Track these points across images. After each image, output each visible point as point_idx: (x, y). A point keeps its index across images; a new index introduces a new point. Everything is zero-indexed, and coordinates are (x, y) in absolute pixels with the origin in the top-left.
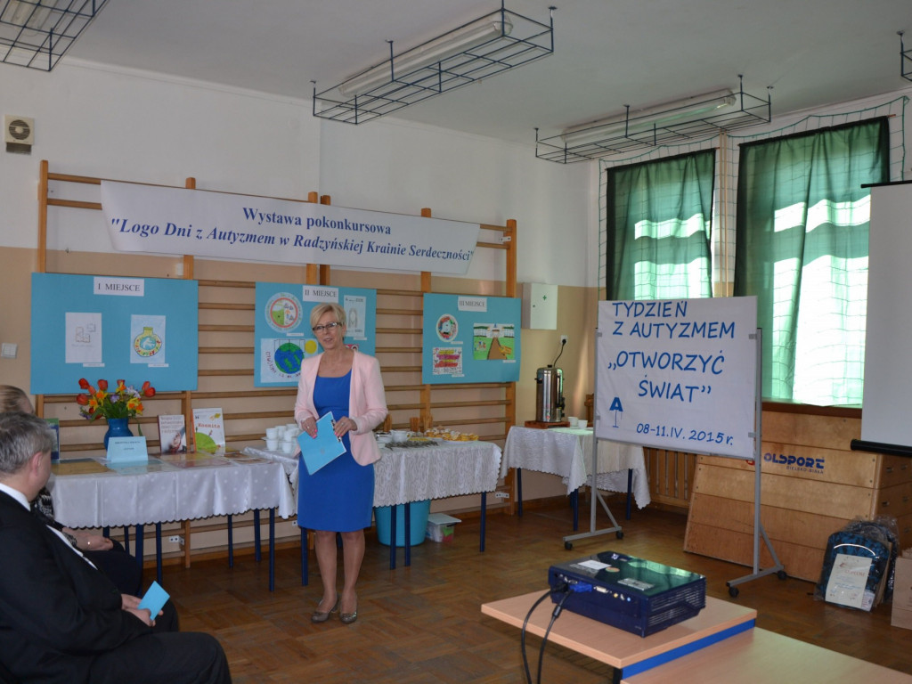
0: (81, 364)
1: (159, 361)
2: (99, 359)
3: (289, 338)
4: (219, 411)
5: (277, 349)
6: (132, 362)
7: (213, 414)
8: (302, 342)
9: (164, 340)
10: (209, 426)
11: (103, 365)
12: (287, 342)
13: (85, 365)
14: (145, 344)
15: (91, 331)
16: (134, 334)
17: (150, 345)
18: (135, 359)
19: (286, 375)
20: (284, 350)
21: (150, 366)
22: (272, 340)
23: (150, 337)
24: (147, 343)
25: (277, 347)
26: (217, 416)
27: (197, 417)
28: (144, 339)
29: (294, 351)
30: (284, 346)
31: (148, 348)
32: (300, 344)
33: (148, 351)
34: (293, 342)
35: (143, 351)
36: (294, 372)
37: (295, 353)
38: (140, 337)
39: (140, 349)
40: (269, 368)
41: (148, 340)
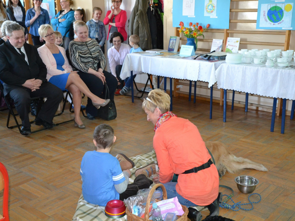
0: (187, 16)
1: (214, 16)
2: (193, 14)
3: (276, 3)
4: (239, 39)
5: (269, 9)
6: (205, 15)
7: (236, 40)
8: (283, 5)
9: (216, 5)
10: (233, 46)
11: (194, 17)
12: (275, 5)
13: (189, 17)
14: (209, 8)
15: (191, 3)
16: (206, 4)
17: (211, 8)
18: (206, 14)
19: (272, 23)
20: (273, 10)
21: (211, 17)
22: (266, 5)
23: (211, 5)
24: (210, 7)
25: (269, 8)
26: (237, 41)
27: (229, 41)
28: (209, 5)
29: (278, 10)
30: (273, 8)
31: (210, 10)
32: (282, 6)
33: (210, 11)
34: (278, 5)
35: (209, 11)
36: (277, 22)
37: (279, 12)
38: (208, 5)
39: (208, 10)
40: (264, 20)
41: (210, 5)
